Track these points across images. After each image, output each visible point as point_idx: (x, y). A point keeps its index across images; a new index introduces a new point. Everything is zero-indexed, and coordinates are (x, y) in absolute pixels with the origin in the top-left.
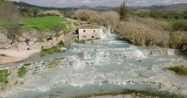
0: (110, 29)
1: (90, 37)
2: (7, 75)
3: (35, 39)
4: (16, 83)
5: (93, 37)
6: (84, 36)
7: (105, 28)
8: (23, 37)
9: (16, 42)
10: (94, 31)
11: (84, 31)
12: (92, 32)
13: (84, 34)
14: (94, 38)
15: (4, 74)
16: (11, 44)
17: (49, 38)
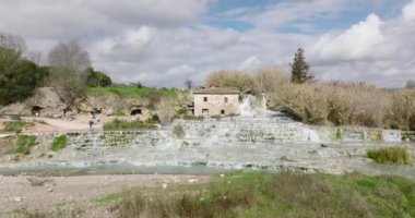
0: (265, 101)
1: (217, 113)
2: (32, 144)
3: (110, 111)
4: (43, 155)
5: (223, 112)
6: (204, 110)
7: (254, 98)
8: (88, 105)
9: (75, 111)
10: (226, 100)
11: (205, 99)
12: (222, 101)
13: (205, 105)
14: (226, 113)
15: (29, 141)
16: (65, 111)
17: (135, 108)
